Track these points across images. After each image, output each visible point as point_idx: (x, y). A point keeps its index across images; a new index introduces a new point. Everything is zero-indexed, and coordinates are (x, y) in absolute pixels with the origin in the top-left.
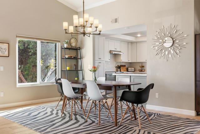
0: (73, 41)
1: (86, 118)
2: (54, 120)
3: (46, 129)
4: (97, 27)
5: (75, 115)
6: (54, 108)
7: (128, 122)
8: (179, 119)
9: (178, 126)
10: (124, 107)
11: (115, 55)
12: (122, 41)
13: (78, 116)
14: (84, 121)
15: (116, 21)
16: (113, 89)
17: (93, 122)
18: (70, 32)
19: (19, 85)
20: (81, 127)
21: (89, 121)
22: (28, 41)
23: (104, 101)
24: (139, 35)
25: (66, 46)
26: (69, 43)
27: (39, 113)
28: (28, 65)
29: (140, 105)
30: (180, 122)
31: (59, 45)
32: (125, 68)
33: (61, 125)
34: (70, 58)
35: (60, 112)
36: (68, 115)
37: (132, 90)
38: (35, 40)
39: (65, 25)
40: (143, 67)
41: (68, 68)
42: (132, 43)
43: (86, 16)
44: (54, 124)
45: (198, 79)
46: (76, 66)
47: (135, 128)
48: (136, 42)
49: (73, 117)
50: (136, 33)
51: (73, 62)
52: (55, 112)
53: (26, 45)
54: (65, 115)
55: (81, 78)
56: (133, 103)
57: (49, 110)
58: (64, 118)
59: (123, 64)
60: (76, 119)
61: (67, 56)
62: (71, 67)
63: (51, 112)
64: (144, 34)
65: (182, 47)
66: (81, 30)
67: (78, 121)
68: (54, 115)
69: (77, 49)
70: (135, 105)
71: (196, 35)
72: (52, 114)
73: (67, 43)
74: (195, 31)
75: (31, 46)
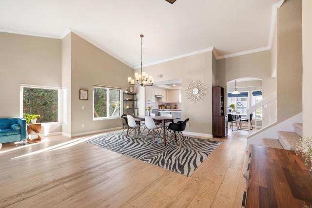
0: (131, 88)
1: (144, 141)
2: (123, 143)
3: (119, 149)
4: (151, 81)
5: (136, 139)
6: (120, 135)
7: (172, 143)
8: (203, 140)
9: (204, 145)
10: (169, 133)
11: (158, 98)
12: (163, 89)
13: (138, 140)
14: (143, 143)
15: (161, 76)
16: (163, 122)
17: (150, 144)
18: (132, 84)
19: (95, 119)
20: (143, 147)
21: (147, 144)
22: (98, 89)
23: (157, 130)
24: (174, 85)
25: (126, 92)
26: (129, 90)
27: (111, 138)
28: (98, 104)
29: (180, 132)
30: (204, 143)
31: (121, 91)
32: (164, 107)
33: (129, 146)
34: (129, 100)
35: (124, 137)
36: (131, 140)
37: (174, 122)
38: (105, 88)
39: (130, 79)
40: (176, 106)
41: (128, 107)
42: (169, 90)
43: (144, 73)
44: (124, 146)
45: (214, 115)
46: (133, 105)
47: (178, 147)
48: (172, 90)
49: (135, 141)
50: (173, 84)
51: (131, 103)
52: (121, 137)
53: (97, 91)
54: (129, 139)
55: (136, 114)
56: (175, 130)
57: (117, 136)
58: (129, 142)
59: (163, 104)
60: (137, 142)
61: (127, 99)
62: (129, 106)
63: (119, 137)
64: (177, 85)
65: (204, 94)
66: (140, 83)
67: (139, 144)
68: (122, 140)
69: (134, 94)
70: (177, 132)
71: (213, 87)
72: (120, 139)
73: (127, 90)
74: (213, 84)
75: (100, 92)
